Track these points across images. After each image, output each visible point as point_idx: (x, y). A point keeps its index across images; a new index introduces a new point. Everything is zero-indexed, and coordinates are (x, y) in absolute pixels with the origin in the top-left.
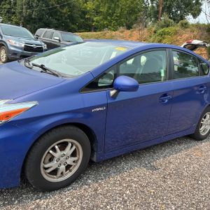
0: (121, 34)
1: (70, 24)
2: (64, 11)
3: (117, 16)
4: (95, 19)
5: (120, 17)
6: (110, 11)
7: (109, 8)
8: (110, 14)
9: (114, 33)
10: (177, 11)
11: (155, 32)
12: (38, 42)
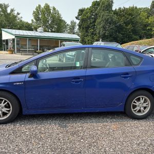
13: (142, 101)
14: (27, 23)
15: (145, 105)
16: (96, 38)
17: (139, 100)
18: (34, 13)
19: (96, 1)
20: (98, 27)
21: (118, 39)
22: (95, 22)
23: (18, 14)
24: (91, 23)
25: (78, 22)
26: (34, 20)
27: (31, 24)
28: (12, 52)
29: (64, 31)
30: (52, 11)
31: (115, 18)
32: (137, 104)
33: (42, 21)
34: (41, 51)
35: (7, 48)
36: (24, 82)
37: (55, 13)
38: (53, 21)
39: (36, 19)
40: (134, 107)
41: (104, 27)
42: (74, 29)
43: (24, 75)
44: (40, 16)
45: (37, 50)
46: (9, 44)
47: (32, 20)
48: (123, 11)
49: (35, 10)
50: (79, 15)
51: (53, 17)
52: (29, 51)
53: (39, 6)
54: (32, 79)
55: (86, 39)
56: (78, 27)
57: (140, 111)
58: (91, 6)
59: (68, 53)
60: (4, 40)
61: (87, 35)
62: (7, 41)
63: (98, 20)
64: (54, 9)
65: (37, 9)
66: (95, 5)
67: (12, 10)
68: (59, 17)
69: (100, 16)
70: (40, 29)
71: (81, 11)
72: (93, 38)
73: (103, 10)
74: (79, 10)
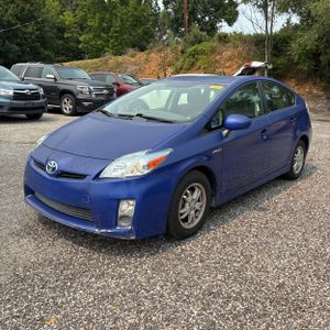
0: (133, 60)
1: (42, 50)
2: (30, 29)
3: (116, 32)
4: (81, 39)
5: (121, 32)
6: (105, 25)
7: (102, 20)
8: (104, 29)
9: (120, 59)
10: (203, 17)
11: (183, 52)
12: (31, 86)
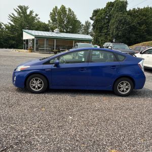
13: (125, 84)
14: (44, 24)
15: (127, 87)
16: (109, 38)
17: (122, 83)
18: (51, 14)
19: (111, 2)
20: (112, 27)
21: (131, 39)
22: (108, 22)
23: (37, 15)
24: (104, 24)
25: (92, 22)
26: (51, 21)
27: (48, 24)
28: (32, 51)
29: (79, 31)
30: (67, 12)
31: (129, 18)
32: (122, 86)
33: (58, 22)
34: (57, 50)
35: (27, 47)
36: (51, 69)
37: (71, 14)
38: (68, 22)
39: (52, 20)
40: (120, 88)
41: (117, 28)
42: (88, 29)
43: (51, 65)
44: (57, 17)
45: (54, 49)
46: (29, 43)
47: (49, 21)
48: (137, 11)
49: (52, 12)
50: (93, 16)
51: (69, 18)
52: (46, 50)
53: (56, 7)
54: (55, 67)
55: (100, 39)
56: (92, 27)
57: (123, 91)
58: (105, 7)
59: (81, 53)
60: (25, 40)
61: (101, 35)
62: (27, 41)
63: (112, 21)
64: (70, 10)
65: (53, 11)
66: (109, 6)
67: (31, 12)
68: (74, 17)
69: (114, 17)
70: (56, 30)
71: (96, 12)
72: (106, 38)
73: (117, 11)
74: (94, 11)
